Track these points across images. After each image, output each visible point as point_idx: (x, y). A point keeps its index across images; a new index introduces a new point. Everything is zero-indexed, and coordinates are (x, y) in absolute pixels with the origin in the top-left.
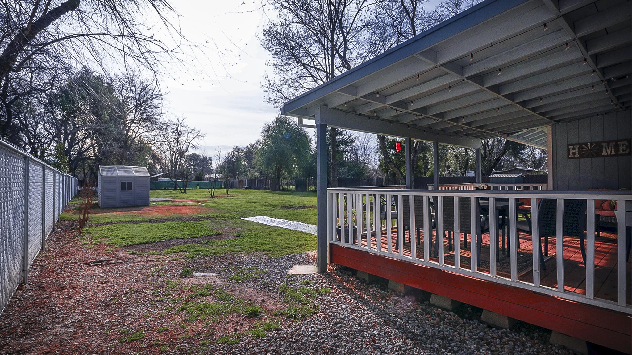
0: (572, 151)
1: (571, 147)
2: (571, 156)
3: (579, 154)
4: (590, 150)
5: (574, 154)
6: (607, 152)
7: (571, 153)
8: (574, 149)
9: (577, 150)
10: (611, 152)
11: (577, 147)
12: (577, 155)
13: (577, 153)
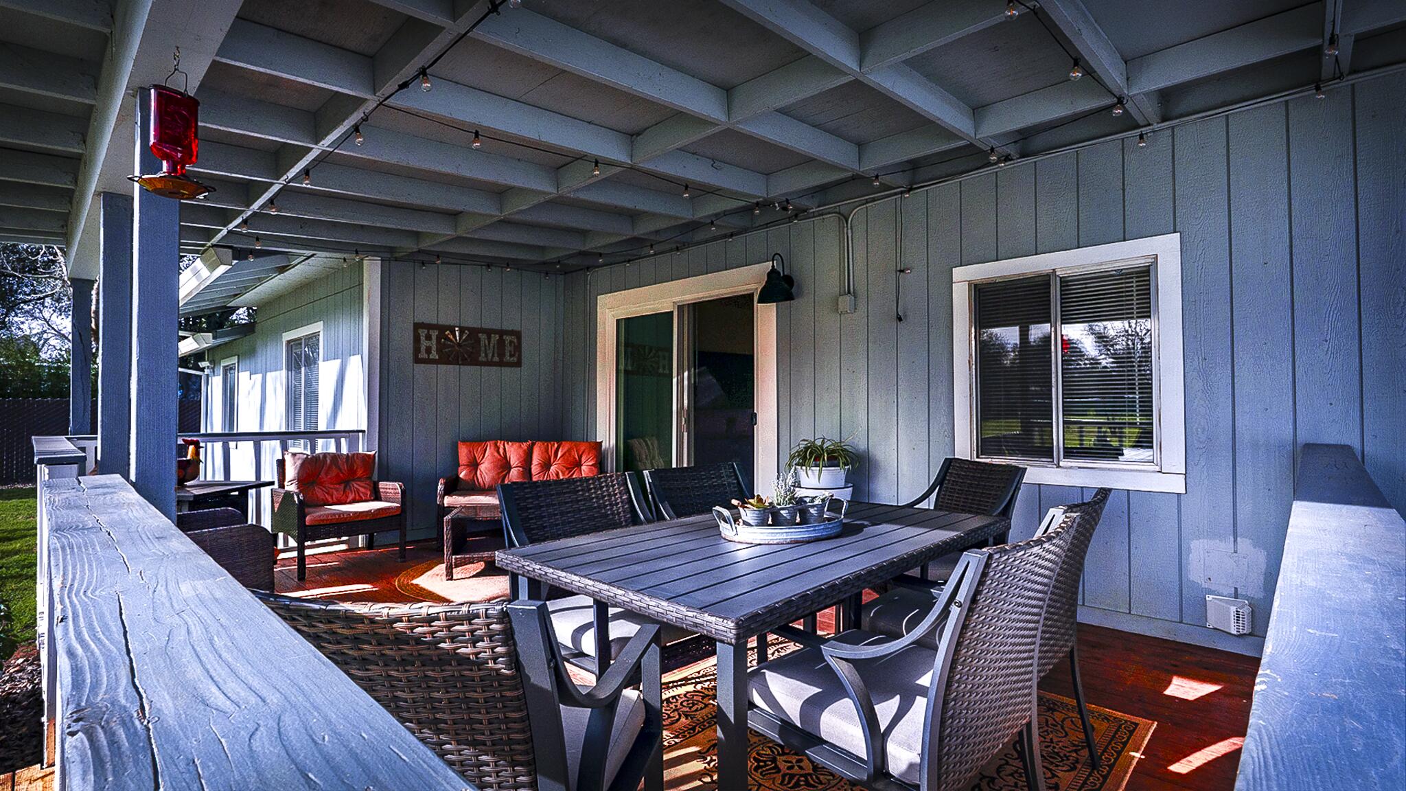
0: (424, 344)
1: (423, 333)
2: (423, 355)
3: (439, 351)
4: (459, 345)
5: (428, 350)
6: (486, 355)
7: (423, 349)
8: (428, 338)
9: (434, 341)
10: (493, 356)
11: (434, 334)
12: (434, 355)
13: (434, 348)
